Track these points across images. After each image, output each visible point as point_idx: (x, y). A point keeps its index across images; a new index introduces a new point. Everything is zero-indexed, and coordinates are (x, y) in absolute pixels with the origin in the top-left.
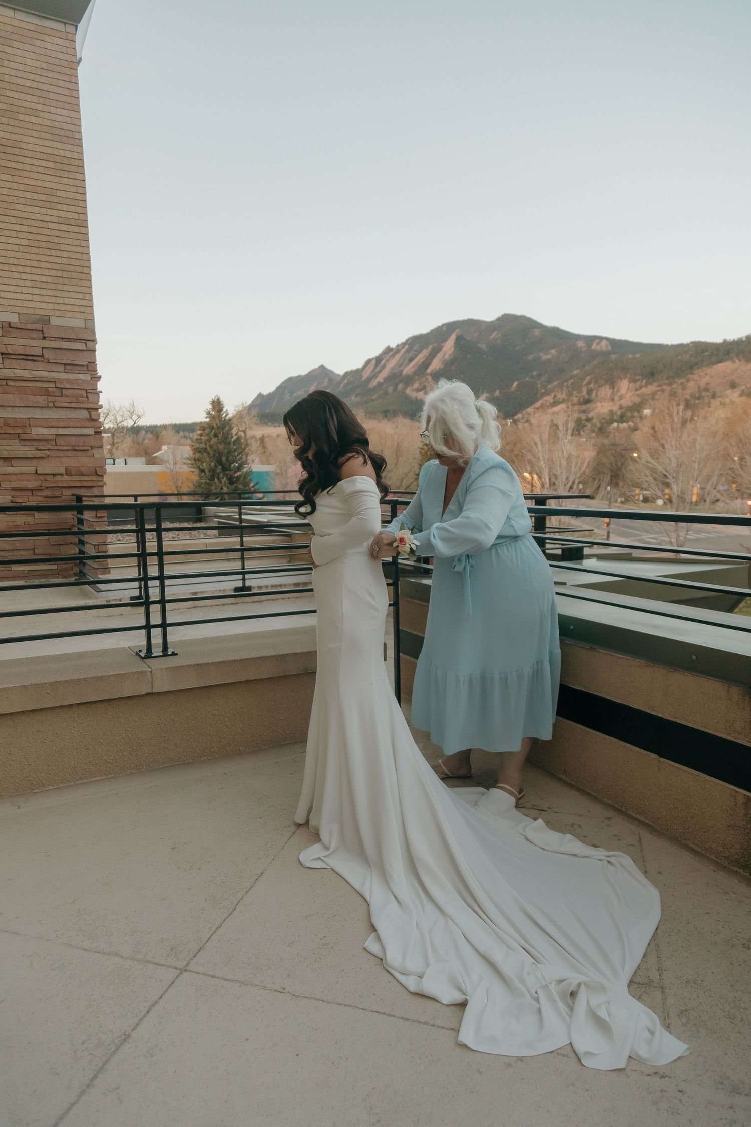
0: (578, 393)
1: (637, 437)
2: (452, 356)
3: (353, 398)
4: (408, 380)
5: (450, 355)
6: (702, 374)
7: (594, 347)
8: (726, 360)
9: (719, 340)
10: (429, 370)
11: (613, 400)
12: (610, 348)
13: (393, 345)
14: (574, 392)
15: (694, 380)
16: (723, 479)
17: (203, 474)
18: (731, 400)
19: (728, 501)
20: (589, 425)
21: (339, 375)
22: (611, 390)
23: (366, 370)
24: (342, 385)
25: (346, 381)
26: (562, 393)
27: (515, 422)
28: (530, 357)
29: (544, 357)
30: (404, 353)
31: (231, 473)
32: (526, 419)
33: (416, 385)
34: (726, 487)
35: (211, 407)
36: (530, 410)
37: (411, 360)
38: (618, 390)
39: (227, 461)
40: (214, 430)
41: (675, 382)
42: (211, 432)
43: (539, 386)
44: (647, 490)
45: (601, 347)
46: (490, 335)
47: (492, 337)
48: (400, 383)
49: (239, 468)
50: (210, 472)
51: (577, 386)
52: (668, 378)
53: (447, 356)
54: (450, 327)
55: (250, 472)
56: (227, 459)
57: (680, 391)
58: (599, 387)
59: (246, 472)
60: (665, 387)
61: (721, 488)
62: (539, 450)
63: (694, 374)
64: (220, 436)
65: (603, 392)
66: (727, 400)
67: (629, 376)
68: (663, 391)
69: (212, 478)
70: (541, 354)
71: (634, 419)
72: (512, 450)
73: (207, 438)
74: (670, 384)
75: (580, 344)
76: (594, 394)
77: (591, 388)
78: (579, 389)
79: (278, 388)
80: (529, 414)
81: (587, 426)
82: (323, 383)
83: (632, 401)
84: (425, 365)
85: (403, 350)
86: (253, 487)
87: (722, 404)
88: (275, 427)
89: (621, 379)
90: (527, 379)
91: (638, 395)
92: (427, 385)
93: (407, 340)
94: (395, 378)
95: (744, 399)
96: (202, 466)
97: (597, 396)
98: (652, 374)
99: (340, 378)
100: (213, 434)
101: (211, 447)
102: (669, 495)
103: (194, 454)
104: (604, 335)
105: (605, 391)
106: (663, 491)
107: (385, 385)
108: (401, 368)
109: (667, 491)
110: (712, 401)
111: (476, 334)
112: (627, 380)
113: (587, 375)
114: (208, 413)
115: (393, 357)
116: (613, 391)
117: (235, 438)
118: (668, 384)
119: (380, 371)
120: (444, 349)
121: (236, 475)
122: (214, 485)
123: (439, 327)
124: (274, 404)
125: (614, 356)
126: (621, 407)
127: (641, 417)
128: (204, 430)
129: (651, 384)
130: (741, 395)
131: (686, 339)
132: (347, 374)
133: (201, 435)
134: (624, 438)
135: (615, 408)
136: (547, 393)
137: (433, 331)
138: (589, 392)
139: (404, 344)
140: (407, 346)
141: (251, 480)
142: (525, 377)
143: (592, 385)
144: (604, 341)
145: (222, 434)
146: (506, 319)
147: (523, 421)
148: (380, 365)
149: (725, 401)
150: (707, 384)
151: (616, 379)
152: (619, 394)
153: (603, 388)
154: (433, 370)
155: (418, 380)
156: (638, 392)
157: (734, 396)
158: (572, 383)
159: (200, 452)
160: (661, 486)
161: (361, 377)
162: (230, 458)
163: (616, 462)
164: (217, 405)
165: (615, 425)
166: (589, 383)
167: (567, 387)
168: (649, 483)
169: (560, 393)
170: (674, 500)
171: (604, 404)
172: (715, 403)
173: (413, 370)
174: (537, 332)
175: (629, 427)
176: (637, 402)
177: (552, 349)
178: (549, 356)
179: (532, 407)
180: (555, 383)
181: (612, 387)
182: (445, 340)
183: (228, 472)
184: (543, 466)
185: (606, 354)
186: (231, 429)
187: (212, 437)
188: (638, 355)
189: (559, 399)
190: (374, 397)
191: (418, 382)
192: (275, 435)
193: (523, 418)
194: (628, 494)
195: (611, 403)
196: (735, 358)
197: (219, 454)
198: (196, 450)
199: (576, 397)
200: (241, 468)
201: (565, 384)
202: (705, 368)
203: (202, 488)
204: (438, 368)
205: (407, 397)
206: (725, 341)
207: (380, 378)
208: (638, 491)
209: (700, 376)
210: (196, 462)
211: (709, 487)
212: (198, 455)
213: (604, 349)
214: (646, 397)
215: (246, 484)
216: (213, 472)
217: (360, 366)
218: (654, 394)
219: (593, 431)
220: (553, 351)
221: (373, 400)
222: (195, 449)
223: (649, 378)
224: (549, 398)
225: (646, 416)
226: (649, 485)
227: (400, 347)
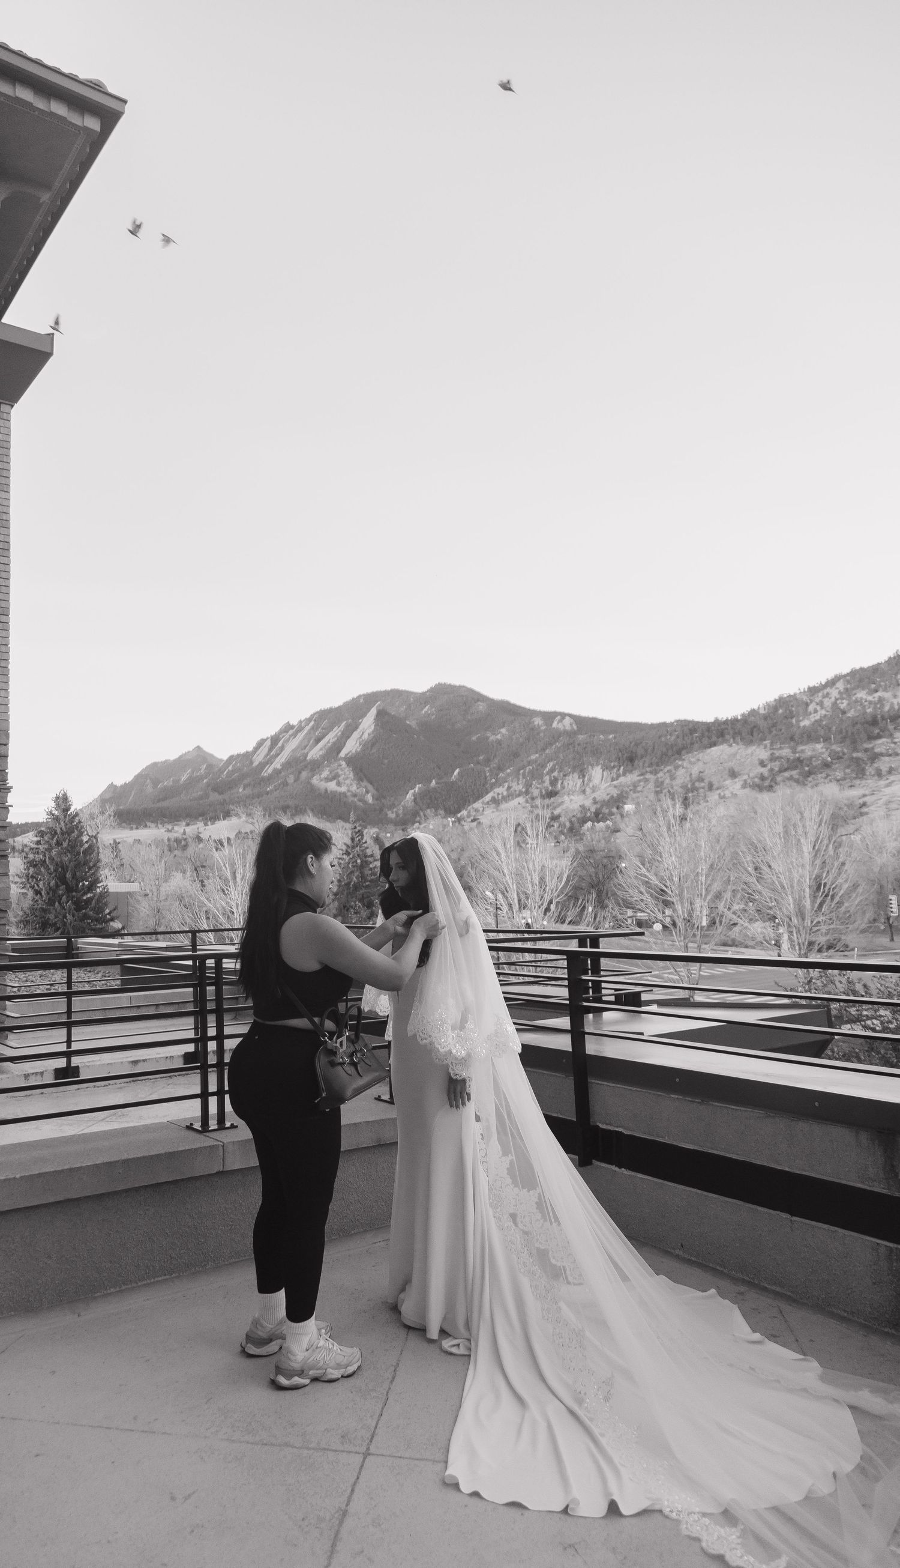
0: (539, 784)
1: (620, 839)
2: (372, 735)
3: (241, 790)
4: (315, 766)
5: (369, 735)
6: (693, 760)
7: (555, 725)
8: (722, 743)
9: (709, 718)
10: (342, 754)
11: (584, 792)
12: (575, 727)
13: (294, 722)
14: (534, 782)
15: (683, 768)
16: (739, 896)
17: (38, 898)
18: (732, 793)
19: (746, 924)
20: (556, 825)
21: (221, 760)
22: (581, 780)
23: (257, 753)
24: (226, 772)
25: (230, 768)
26: (518, 784)
27: (459, 820)
28: (474, 738)
29: (492, 738)
30: (309, 732)
31: (79, 894)
32: (472, 818)
33: (326, 773)
34: (742, 906)
35: (53, 804)
36: (478, 805)
37: (318, 740)
38: (590, 780)
39: (73, 878)
40: (57, 836)
41: (662, 770)
42: (52, 839)
43: (488, 774)
44: (644, 912)
45: (564, 726)
46: (422, 709)
47: (424, 712)
48: (304, 770)
49: (91, 887)
50: (48, 893)
51: (536, 775)
52: (651, 765)
53: (366, 736)
54: (370, 699)
55: (106, 892)
56: (74, 876)
57: (667, 781)
58: (564, 776)
59: (100, 893)
60: (648, 776)
61: (736, 907)
62: (503, 860)
63: (684, 760)
64: (65, 845)
65: (571, 783)
66: (728, 793)
67: (602, 762)
68: (647, 781)
69: (51, 902)
70: (489, 734)
71: (613, 817)
72: (459, 859)
73: (46, 846)
74: (655, 773)
75: (538, 721)
76: (559, 786)
77: (554, 776)
78: (540, 777)
79: (137, 777)
80: (477, 810)
81: (553, 826)
82: (200, 769)
83: (608, 794)
84: (338, 747)
85: (307, 728)
86: (109, 913)
87: (722, 797)
88: (132, 829)
89: (592, 766)
90: (472, 765)
91: (615, 787)
92: (340, 773)
93: (312, 716)
94: (296, 764)
95: (747, 790)
96: (38, 885)
97: (564, 788)
98: (631, 760)
99: (222, 764)
100: (55, 841)
101: (52, 859)
102: (671, 917)
103: (28, 869)
104: (567, 711)
105: (573, 781)
106: (664, 913)
107: (283, 774)
108: (306, 751)
109: (668, 912)
110: (708, 793)
111: (403, 709)
112: (600, 767)
113: (548, 762)
114: (51, 813)
115: (294, 738)
116: (583, 781)
117: (86, 846)
118: (651, 772)
119: (277, 755)
120: (361, 727)
121: (85, 898)
122: (54, 911)
123: (354, 699)
124: (131, 798)
125: (581, 737)
126: (595, 802)
127: (622, 816)
128: (42, 836)
129: (631, 772)
130: (744, 786)
131: (669, 718)
132: (231, 758)
133: (38, 843)
134: (603, 842)
135: (588, 803)
136: (498, 783)
137: (346, 704)
138: (554, 782)
139: (308, 720)
140: (312, 723)
141: (106, 904)
142: (469, 764)
143: (556, 774)
144: (567, 718)
145: (67, 841)
146: (441, 690)
147: (470, 820)
148: (277, 747)
149: (725, 795)
150: (701, 772)
151: (586, 766)
152: (591, 785)
153: (570, 777)
154: (349, 753)
155: (327, 767)
156: (615, 783)
157: (734, 786)
158: (531, 772)
159: (35, 866)
160: (661, 905)
161: (252, 763)
162: (78, 874)
163: (596, 874)
164: (63, 801)
165: (589, 824)
166: (552, 770)
167: (524, 776)
168: (645, 902)
169: (516, 783)
170: (680, 924)
171: (572, 797)
172: (714, 797)
173: (321, 753)
174: (482, 707)
175: (608, 827)
176: (615, 795)
177: (502, 728)
178: (499, 737)
179: (480, 801)
180: (509, 771)
181: (581, 776)
182: (364, 715)
183: (74, 894)
184: (510, 882)
185: (571, 734)
186: (81, 834)
187: (54, 845)
188: (611, 736)
189: (515, 791)
190: (268, 789)
191: (328, 769)
192: (130, 840)
193: (468, 816)
194: (620, 917)
195: (582, 797)
196: (732, 740)
197: (63, 868)
198: (32, 864)
199: (537, 788)
200: (94, 888)
201: (521, 772)
202: (696, 753)
203: (36, 916)
204: (354, 751)
205: (313, 789)
206: (717, 720)
207: (277, 764)
208: (630, 913)
209: (690, 762)
210: (28, 880)
211: (721, 906)
212: (32, 871)
213: (568, 728)
214: (626, 789)
215: (99, 909)
216: (53, 891)
217: (250, 749)
218: (635, 786)
219: (562, 832)
220: (503, 731)
221: (267, 793)
222: (28, 862)
223: (627, 765)
224: (502, 790)
225: (628, 815)
226: (646, 904)
227: (303, 724)
